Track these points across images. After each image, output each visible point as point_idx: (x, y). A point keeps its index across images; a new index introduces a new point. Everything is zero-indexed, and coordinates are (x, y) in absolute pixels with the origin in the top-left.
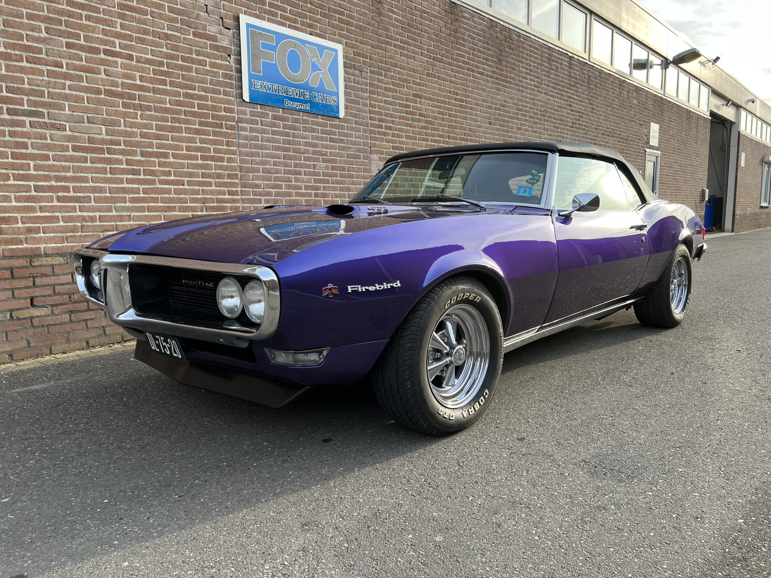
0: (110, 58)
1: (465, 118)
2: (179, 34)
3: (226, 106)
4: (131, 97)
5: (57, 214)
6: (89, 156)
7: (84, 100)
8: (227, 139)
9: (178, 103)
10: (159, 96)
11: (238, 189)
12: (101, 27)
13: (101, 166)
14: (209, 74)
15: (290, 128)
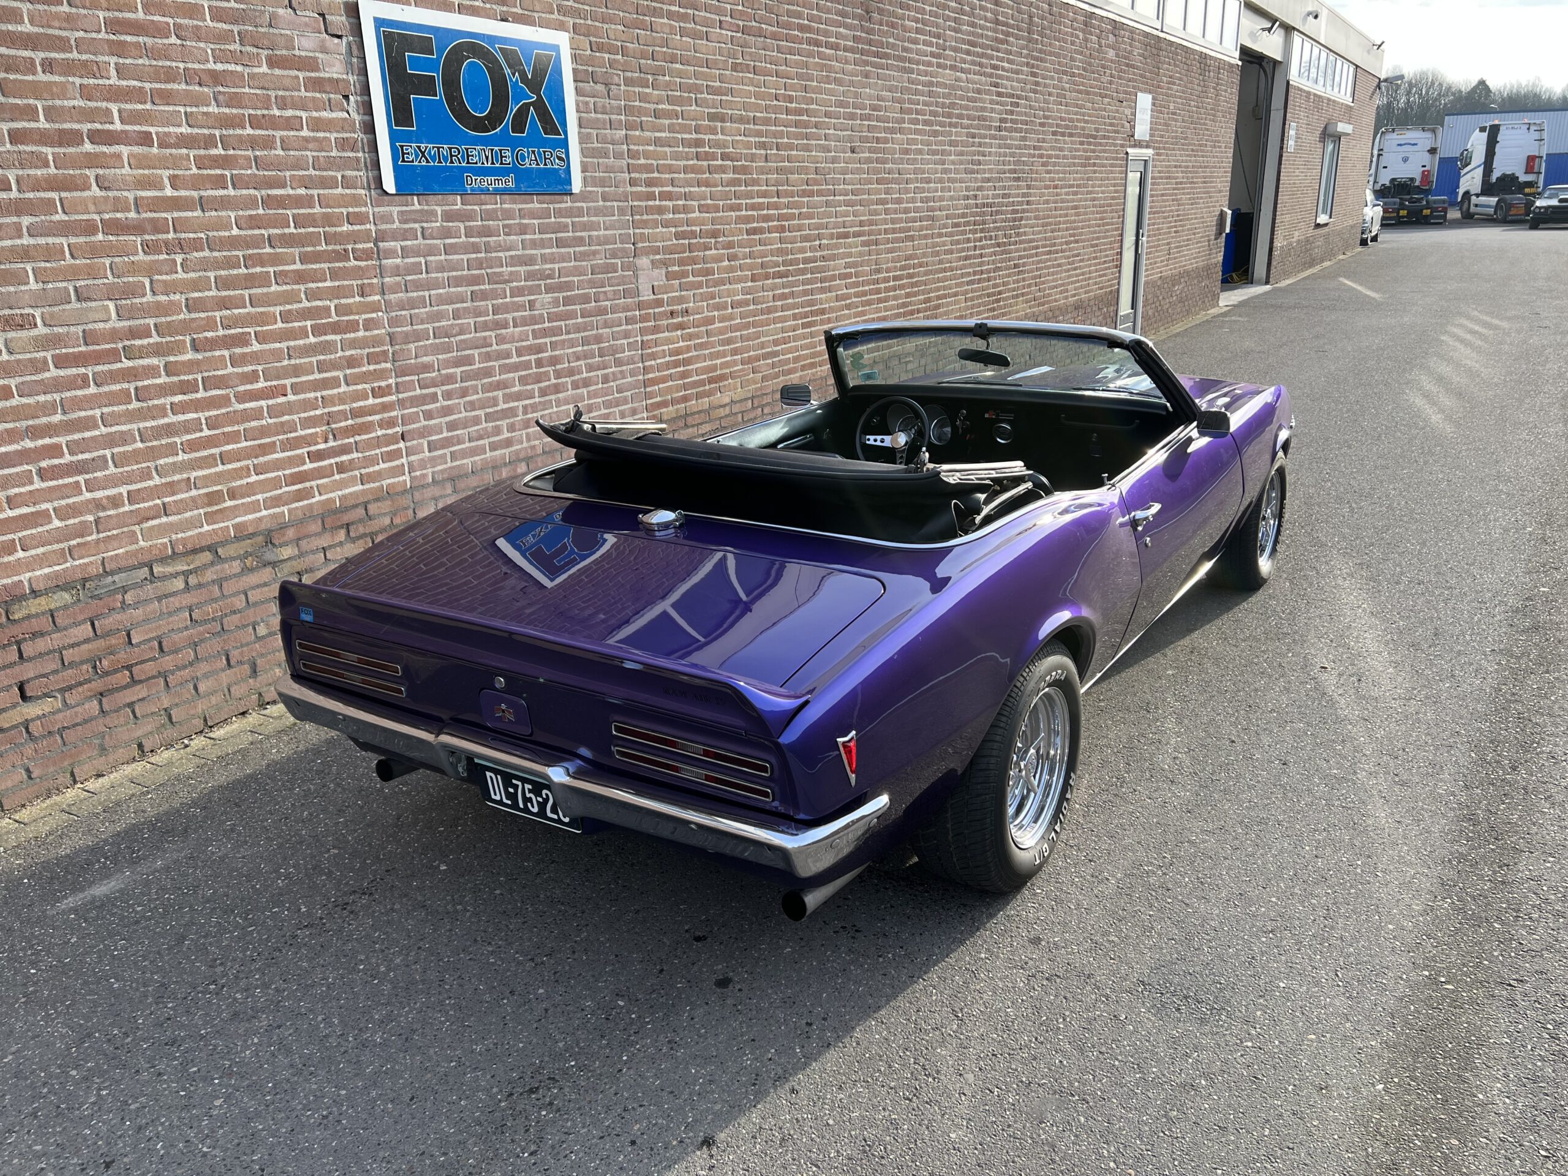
0: (104, 149)
1: (807, 148)
2: (239, 68)
3: (351, 210)
4: (158, 227)
5: (44, 506)
6: (89, 371)
7: (63, 252)
8: (359, 282)
9: (255, 222)
10: (214, 213)
11: (390, 381)
12: (78, 81)
13: (118, 387)
14: (310, 146)
15: (481, 234)
